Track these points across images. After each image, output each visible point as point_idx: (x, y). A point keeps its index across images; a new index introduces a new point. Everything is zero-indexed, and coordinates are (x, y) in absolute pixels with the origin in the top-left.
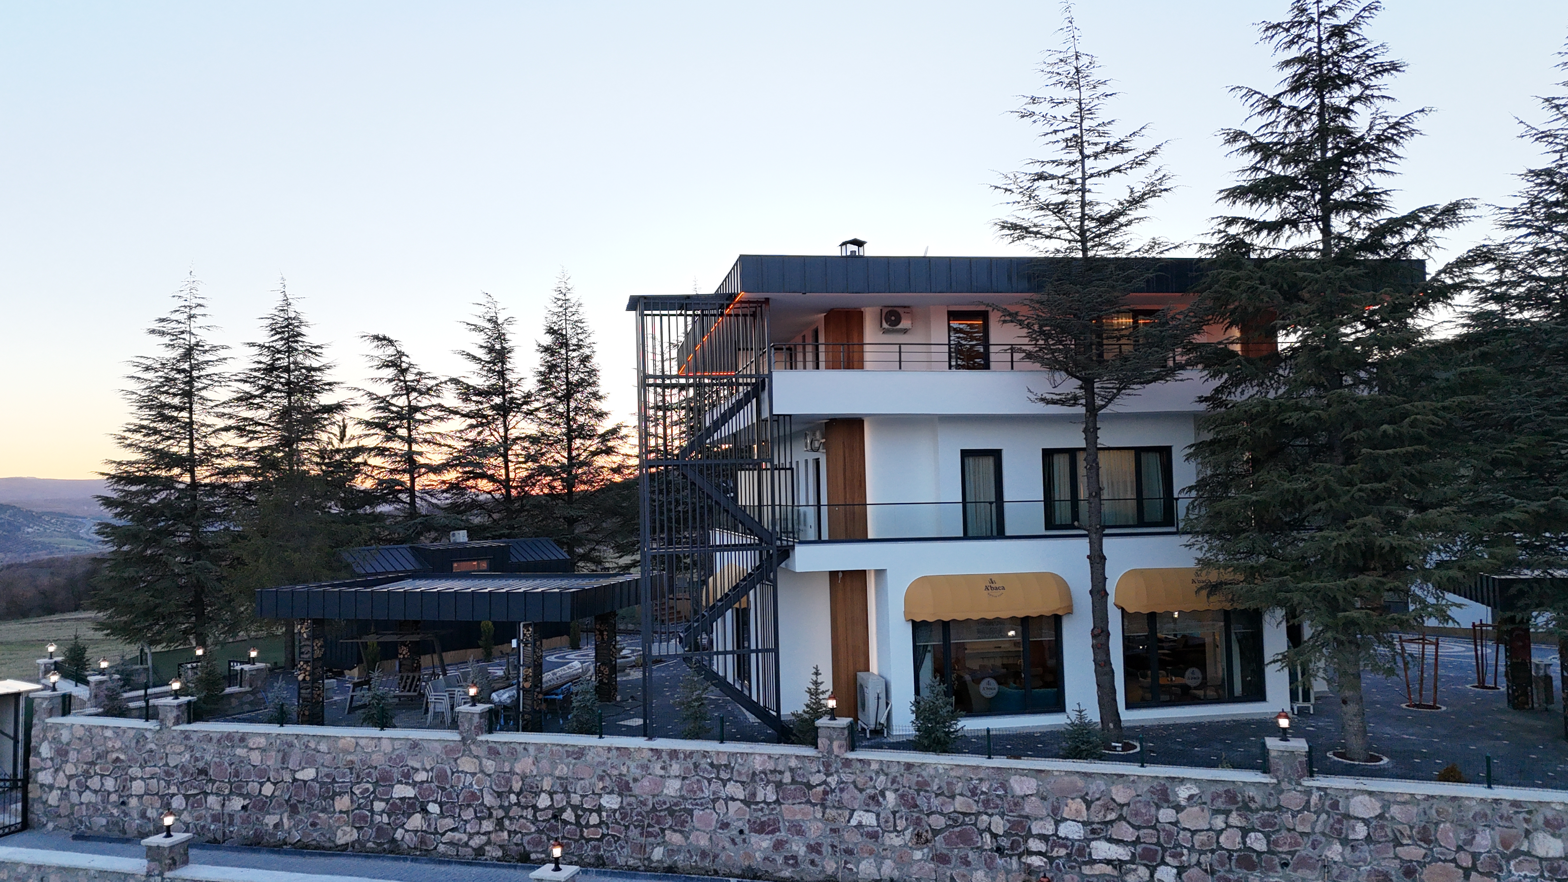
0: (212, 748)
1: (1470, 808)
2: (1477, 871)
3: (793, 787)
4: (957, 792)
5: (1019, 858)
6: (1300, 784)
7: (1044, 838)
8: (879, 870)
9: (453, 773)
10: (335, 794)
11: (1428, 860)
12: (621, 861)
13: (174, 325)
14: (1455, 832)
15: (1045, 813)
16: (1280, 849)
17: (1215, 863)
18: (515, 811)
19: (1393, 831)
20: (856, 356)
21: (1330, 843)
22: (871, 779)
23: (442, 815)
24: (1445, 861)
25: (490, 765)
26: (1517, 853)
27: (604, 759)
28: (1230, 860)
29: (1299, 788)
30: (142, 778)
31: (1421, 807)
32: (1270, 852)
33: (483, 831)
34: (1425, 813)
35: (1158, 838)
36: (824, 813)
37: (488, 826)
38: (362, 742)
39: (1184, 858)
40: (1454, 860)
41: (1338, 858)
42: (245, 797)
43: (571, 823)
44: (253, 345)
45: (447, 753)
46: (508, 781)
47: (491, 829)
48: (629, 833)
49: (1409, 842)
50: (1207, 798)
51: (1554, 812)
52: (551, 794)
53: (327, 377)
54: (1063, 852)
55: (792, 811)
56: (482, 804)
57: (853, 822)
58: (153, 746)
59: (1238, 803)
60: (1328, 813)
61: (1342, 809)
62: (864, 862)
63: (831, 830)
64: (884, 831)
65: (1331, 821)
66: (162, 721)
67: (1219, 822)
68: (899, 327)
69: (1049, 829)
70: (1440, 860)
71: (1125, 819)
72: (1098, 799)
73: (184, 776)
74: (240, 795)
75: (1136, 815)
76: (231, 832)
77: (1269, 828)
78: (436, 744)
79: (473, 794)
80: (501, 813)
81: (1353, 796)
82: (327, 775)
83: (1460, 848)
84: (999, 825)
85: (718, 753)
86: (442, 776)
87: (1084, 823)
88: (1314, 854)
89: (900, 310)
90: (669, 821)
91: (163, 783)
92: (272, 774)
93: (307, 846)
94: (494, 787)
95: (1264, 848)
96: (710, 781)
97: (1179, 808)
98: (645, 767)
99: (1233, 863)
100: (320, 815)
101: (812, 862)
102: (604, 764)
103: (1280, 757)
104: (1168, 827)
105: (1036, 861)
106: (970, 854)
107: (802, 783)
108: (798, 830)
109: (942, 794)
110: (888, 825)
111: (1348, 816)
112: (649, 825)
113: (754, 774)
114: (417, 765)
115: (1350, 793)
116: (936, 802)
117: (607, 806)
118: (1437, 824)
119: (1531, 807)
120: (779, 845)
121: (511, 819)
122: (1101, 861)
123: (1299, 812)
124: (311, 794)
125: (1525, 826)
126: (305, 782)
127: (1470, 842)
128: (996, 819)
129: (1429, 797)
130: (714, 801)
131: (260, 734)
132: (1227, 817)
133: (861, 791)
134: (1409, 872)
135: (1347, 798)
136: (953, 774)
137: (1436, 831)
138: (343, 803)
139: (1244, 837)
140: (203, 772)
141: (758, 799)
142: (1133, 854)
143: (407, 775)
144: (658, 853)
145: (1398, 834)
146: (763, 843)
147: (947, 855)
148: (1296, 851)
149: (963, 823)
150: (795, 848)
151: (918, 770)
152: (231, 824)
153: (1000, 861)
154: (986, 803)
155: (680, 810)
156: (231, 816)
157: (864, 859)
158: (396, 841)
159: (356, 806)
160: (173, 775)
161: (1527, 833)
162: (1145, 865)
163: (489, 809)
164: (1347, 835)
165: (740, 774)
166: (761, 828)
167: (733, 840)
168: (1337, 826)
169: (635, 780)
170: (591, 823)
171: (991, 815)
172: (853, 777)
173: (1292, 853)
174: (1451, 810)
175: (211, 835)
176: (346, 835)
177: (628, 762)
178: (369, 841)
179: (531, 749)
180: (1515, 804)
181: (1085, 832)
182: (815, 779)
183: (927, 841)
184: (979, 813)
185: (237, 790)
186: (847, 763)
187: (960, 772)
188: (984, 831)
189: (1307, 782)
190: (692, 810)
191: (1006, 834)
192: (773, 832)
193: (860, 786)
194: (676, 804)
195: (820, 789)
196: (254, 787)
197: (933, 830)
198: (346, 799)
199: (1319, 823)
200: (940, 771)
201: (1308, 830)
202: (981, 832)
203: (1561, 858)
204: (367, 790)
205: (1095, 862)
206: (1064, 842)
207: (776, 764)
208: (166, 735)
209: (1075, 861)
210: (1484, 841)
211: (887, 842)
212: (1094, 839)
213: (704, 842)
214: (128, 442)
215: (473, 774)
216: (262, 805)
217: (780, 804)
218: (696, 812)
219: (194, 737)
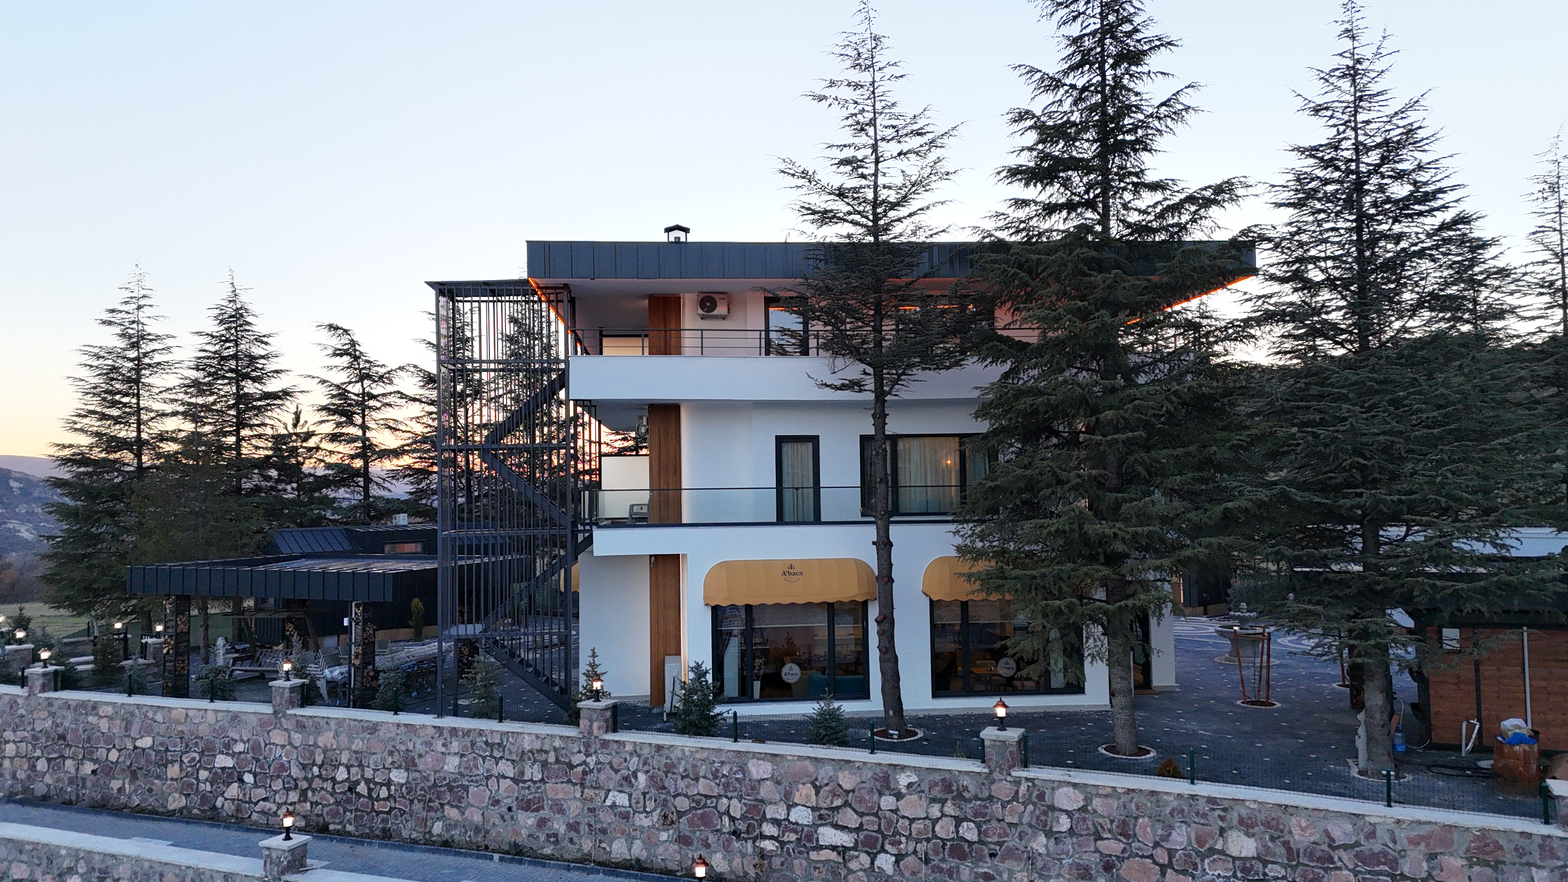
0: (70, 715)
1: (1167, 803)
2: (1173, 869)
3: (556, 766)
4: (701, 774)
5: (754, 842)
6: (1010, 775)
7: (776, 822)
8: (630, 850)
9: (266, 745)
10: (168, 762)
11: (1126, 855)
12: (405, 834)
13: (123, 315)
14: (1153, 827)
15: (778, 797)
16: (990, 840)
17: (930, 852)
18: (317, 783)
19: (1094, 824)
20: (673, 342)
21: (1035, 835)
22: (626, 760)
23: (256, 785)
24: (1143, 857)
25: (297, 738)
26: (1212, 851)
27: (392, 735)
28: (944, 849)
29: (1009, 778)
30: (14, 742)
31: (1122, 800)
32: (981, 842)
33: (289, 801)
34: (1125, 806)
35: (879, 825)
36: (582, 793)
37: (294, 796)
38: (191, 713)
39: (902, 846)
40: (1151, 857)
41: (1042, 850)
42: (96, 761)
43: (364, 796)
44: (199, 333)
45: (261, 725)
46: (312, 753)
47: (296, 800)
48: (413, 807)
49: (1109, 836)
50: (925, 787)
51: (1248, 811)
52: (348, 768)
53: (271, 366)
54: (793, 837)
55: (555, 790)
56: (290, 775)
57: (608, 802)
58: (22, 711)
59: (952, 792)
60: (1035, 805)
61: (1048, 802)
62: (616, 842)
63: (589, 809)
64: (635, 812)
65: (1037, 812)
66: (31, 688)
67: (935, 811)
68: (715, 313)
69: (781, 814)
70: (1137, 855)
71: (850, 806)
72: (827, 785)
73: (47, 741)
74: (91, 760)
75: (860, 802)
76: (84, 794)
77: (980, 818)
78: (253, 717)
79: (282, 765)
80: (305, 785)
81: (1058, 787)
82: (162, 744)
83: (1157, 844)
84: (737, 808)
85: (492, 732)
86: (256, 748)
87: (813, 809)
88: (1021, 845)
89: (716, 297)
90: (448, 797)
91: (30, 747)
92: (117, 741)
93: (142, 811)
94: (301, 760)
95: (975, 838)
96: (484, 758)
97: (899, 796)
98: (428, 744)
99: (946, 851)
100: (156, 781)
101: (571, 840)
102: (393, 740)
103: (992, 747)
104: (888, 814)
105: (768, 845)
106: (711, 836)
107: (564, 763)
108: (559, 808)
109: (687, 776)
110: (638, 807)
111: (1052, 808)
112: (430, 800)
113: (523, 752)
114: (237, 737)
115: (1056, 784)
116: (681, 784)
117: (395, 780)
118: (1136, 818)
119: (1226, 804)
120: (542, 823)
121: (314, 791)
122: (827, 847)
123: (1008, 802)
124: (149, 761)
125: (1220, 823)
126: (144, 750)
127: (1166, 837)
128: (735, 802)
129: (1129, 791)
130: (488, 778)
131: (107, 704)
132: (943, 806)
133: (616, 771)
134: (1108, 867)
135: (1053, 789)
136: (698, 756)
137: (1135, 826)
138: (173, 771)
139: (957, 827)
140: (62, 737)
141: (526, 778)
142: (856, 841)
143: (227, 746)
144: (438, 828)
145: (1099, 828)
146: (528, 820)
147: (689, 837)
148: (1004, 842)
149: (705, 806)
150: (556, 826)
151: (667, 752)
152: (84, 787)
153: (736, 845)
154: (726, 786)
155: (458, 787)
156: (84, 779)
157: (616, 838)
158: (217, 809)
159: (184, 774)
160: (38, 739)
161: (1222, 831)
162: (867, 852)
163: (295, 780)
164: (1051, 827)
165: (511, 752)
166: (527, 806)
167: (502, 817)
168: (1043, 818)
169: (420, 756)
170: (381, 796)
171: (730, 799)
172: (610, 758)
173: (1000, 844)
174: (1149, 805)
175: (67, 797)
176: (175, 802)
177: (414, 739)
178: (194, 808)
179: (333, 724)
180: (1211, 800)
181: (814, 818)
182: (577, 759)
183: (672, 822)
184: (720, 796)
185: (89, 756)
186: (605, 744)
187: (705, 755)
188: (724, 814)
189: (1017, 773)
190: (468, 787)
191: (744, 817)
192: (537, 810)
193: (616, 767)
194: (455, 781)
195: (580, 769)
196: (101, 753)
197: (678, 812)
198: (177, 766)
199: (1026, 814)
200: (687, 753)
201: (1015, 820)
202: (721, 815)
203: (1253, 858)
204: (194, 759)
205: (821, 848)
206: (794, 827)
207: (542, 744)
208: (33, 702)
209: (804, 846)
210: (1180, 838)
211: (638, 823)
212: (822, 825)
213: (477, 818)
214: (78, 426)
215: (283, 746)
216: (107, 770)
217: (545, 783)
218: (471, 789)
219: (56, 704)
